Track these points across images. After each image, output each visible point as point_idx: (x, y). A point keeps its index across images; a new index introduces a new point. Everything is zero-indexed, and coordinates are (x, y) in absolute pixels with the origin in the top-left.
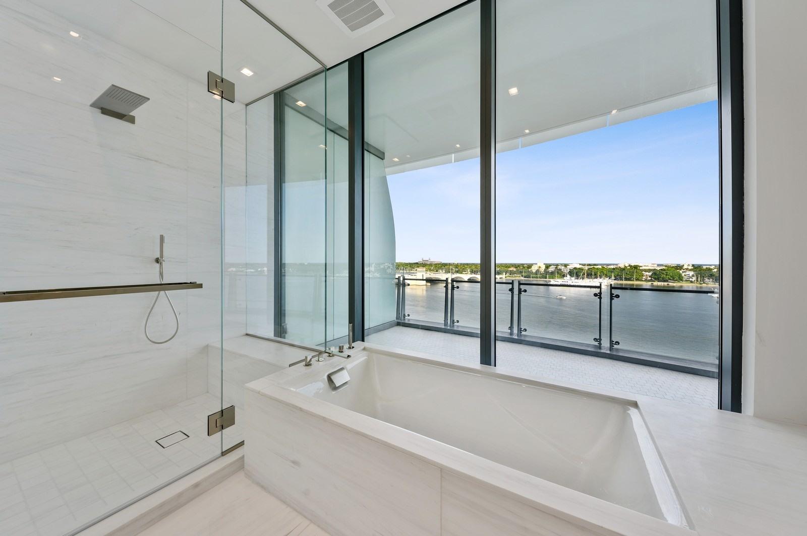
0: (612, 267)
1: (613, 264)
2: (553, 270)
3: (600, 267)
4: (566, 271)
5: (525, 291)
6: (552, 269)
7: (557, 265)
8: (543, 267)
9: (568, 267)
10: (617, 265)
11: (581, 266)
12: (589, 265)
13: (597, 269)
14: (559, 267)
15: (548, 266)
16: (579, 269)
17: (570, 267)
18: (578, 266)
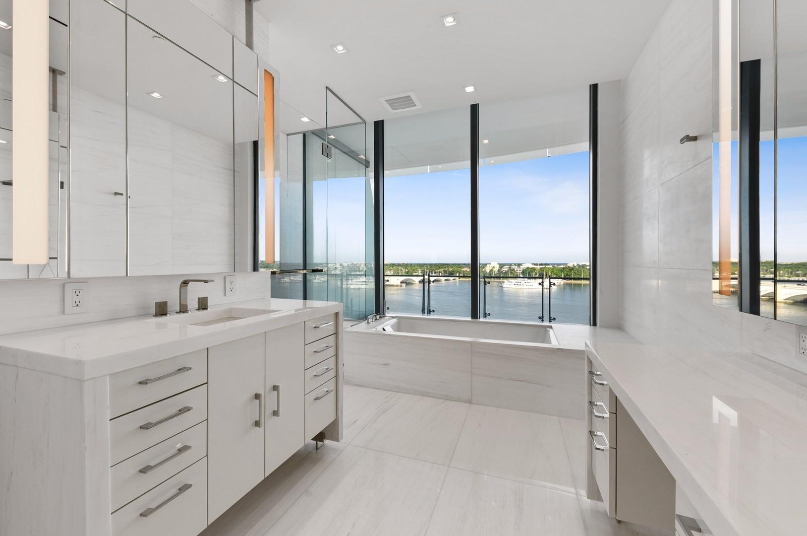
0: (562, 266)
1: (563, 264)
2: (507, 270)
3: (551, 267)
4: (519, 270)
5: (489, 283)
6: (505, 269)
7: (511, 265)
8: (497, 268)
9: (521, 266)
10: (566, 264)
11: (533, 266)
12: (541, 264)
13: (549, 268)
14: (513, 267)
15: (501, 266)
16: (532, 268)
17: (524, 267)
18: (531, 266)
